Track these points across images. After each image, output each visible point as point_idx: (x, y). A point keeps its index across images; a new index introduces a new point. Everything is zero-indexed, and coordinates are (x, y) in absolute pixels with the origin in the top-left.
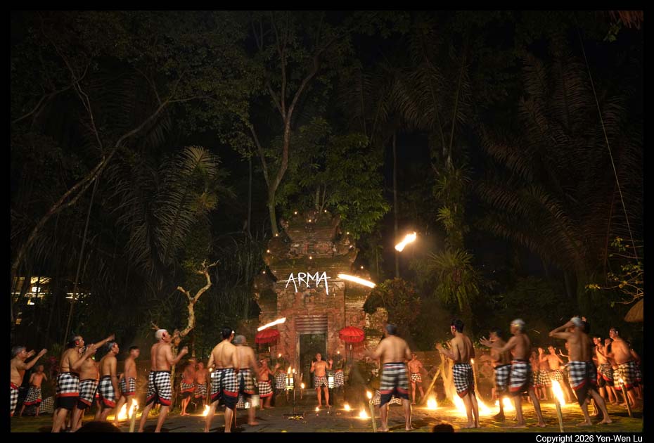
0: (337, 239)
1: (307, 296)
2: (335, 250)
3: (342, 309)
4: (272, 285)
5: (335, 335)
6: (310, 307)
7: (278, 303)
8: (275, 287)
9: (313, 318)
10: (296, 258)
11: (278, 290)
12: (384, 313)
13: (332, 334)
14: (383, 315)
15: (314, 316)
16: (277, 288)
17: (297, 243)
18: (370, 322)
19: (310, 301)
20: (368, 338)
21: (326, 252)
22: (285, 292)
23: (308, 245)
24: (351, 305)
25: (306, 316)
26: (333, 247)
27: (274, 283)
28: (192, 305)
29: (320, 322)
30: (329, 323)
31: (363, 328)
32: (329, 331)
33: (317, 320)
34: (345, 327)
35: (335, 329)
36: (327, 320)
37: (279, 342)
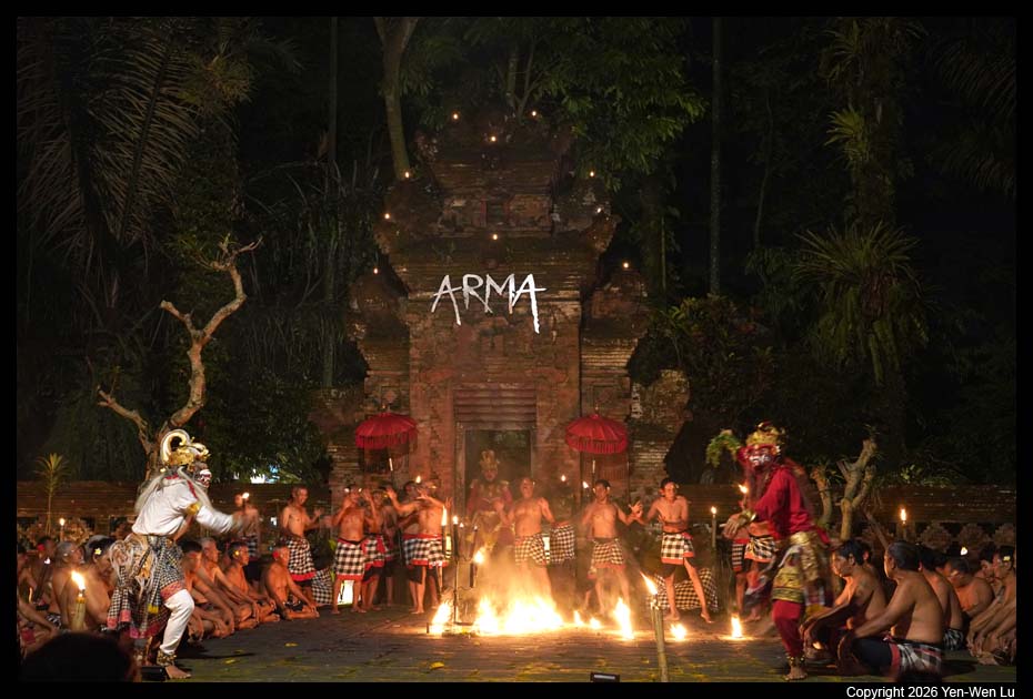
0: (563, 189)
1: (484, 333)
2: (557, 218)
3: (574, 372)
4: (397, 305)
5: (553, 435)
6: (494, 364)
7: (413, 351)
8: (403, 308)
9: (500, 390)
10: (457, 235)
11: (411, 318)
12: (679, 383)
13: (547, 432)
14: (676, 388)
15: (503, 386)
16: (408, 312)
17: (460, 197)
18: (643, 405)
19: (493, 346)
20: (638, 445)
21: (535, 224)
22: (428, 324)
23: (489, 204)
24: (596, 360)
25: (482, 386)
26: (551, 211)
27: (401, 299)
28: (197, 348)
29: (517, 402)
30: (540, 404)
31: (626, 421)
32: (538, 424)
33: (511, 395)
34: (581, 415)
35: (554, 420)
36: (535, 398)
37: (416, 447)
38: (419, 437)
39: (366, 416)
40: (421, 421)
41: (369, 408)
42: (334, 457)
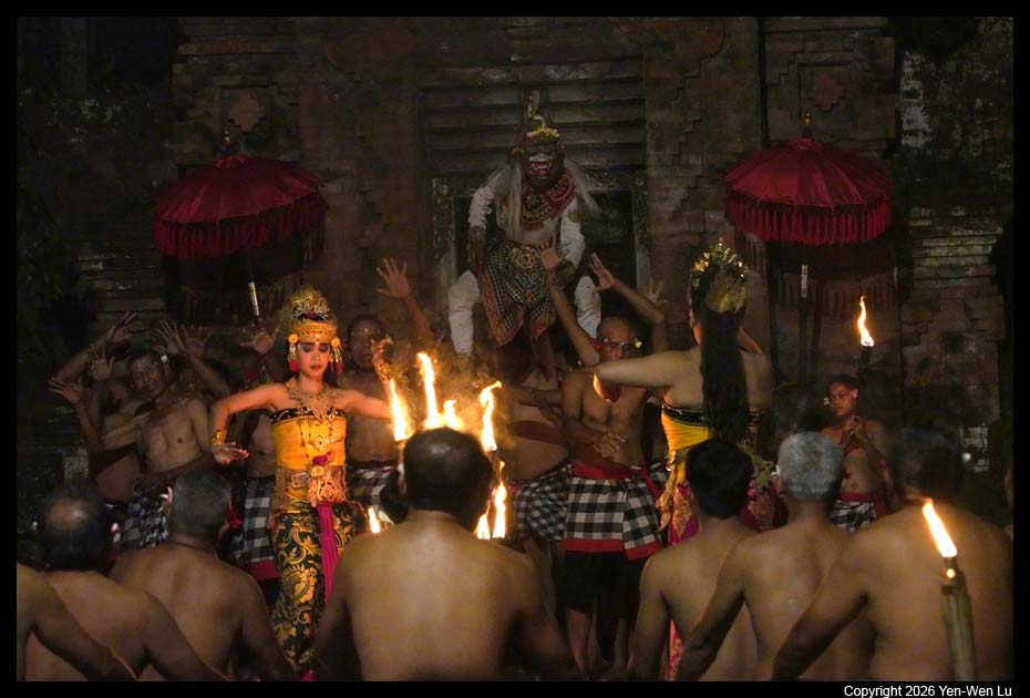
5: (693, 200)
9: (547, 83)
13: (678, 193)
15: (552, 72)
18: (932, 111)
25: (497, 75)
29: (594, 117)
30: (655, 117)
31: (887, 154)
32: (652, 173)
33: (576, 96)
34: (766, 141)
35: (693, 160)
36: (639, 102)
37: (319, 249)
38: (329, 220)
39: (182, 168)
40: (332, 176)
41: (189, 147)
42: (98, 285)
